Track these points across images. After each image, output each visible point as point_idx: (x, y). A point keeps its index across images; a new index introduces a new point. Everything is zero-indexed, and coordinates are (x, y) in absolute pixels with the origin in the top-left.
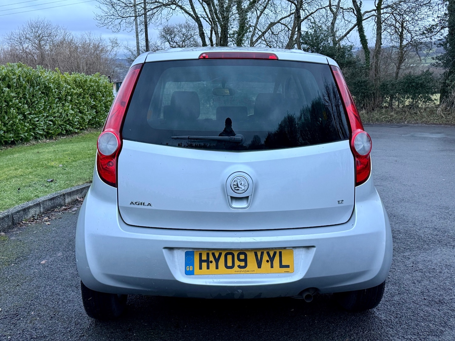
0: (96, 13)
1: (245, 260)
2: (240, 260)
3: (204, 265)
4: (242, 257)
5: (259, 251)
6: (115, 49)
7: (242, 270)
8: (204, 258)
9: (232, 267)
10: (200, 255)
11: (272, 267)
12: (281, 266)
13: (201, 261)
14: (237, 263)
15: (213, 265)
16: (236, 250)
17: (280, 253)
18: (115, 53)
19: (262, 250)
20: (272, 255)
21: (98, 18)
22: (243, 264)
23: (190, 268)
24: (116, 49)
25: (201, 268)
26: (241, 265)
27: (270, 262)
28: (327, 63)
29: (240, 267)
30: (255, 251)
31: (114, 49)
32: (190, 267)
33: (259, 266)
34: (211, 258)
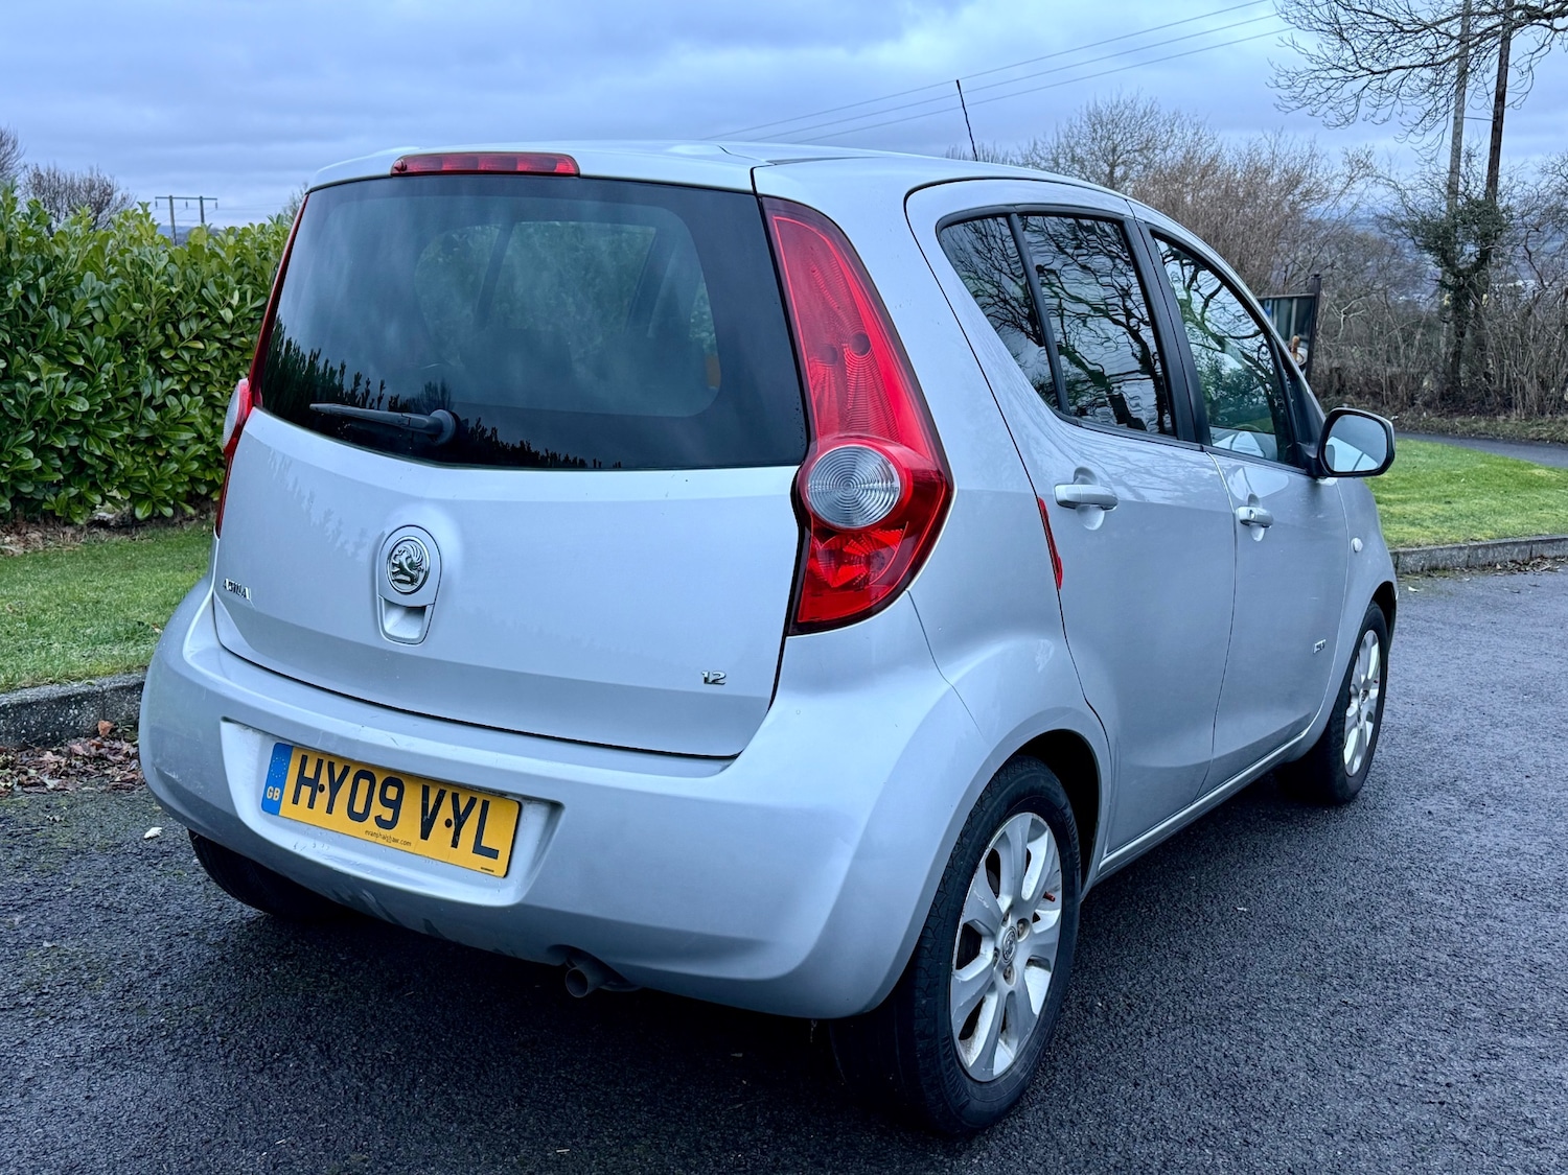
0: (1276, 65)
1: (395, 805)
2: (385, 802)
3: (306, 791)
4: (392, 793)
5: (433, 787)
6: (1359, 186)
7: (384, 832)
8: (309, 773)
9: (360, 818)
10: (304, 760)
11: (455, 844)
12: (479, 849)
13: (302, 780)
14: (377, 808)
15: (322, 799)
16: (381, 769)
17: (485, 805)
18: (1354, 199)
19: (444, 786)
20: (462, 808)
21: (1282, 81)
22: (388, 814)
23: (275, 794)
24: (1363, 186)
25: (295, 801)
26: (383, 818)
27: (453, 827)
28: (750, 188)
29: (379, 821)
30: (426, 784)
31: (1353, 186)
32: (277, 789)
33: (425, 835)
34: (324, 780)
